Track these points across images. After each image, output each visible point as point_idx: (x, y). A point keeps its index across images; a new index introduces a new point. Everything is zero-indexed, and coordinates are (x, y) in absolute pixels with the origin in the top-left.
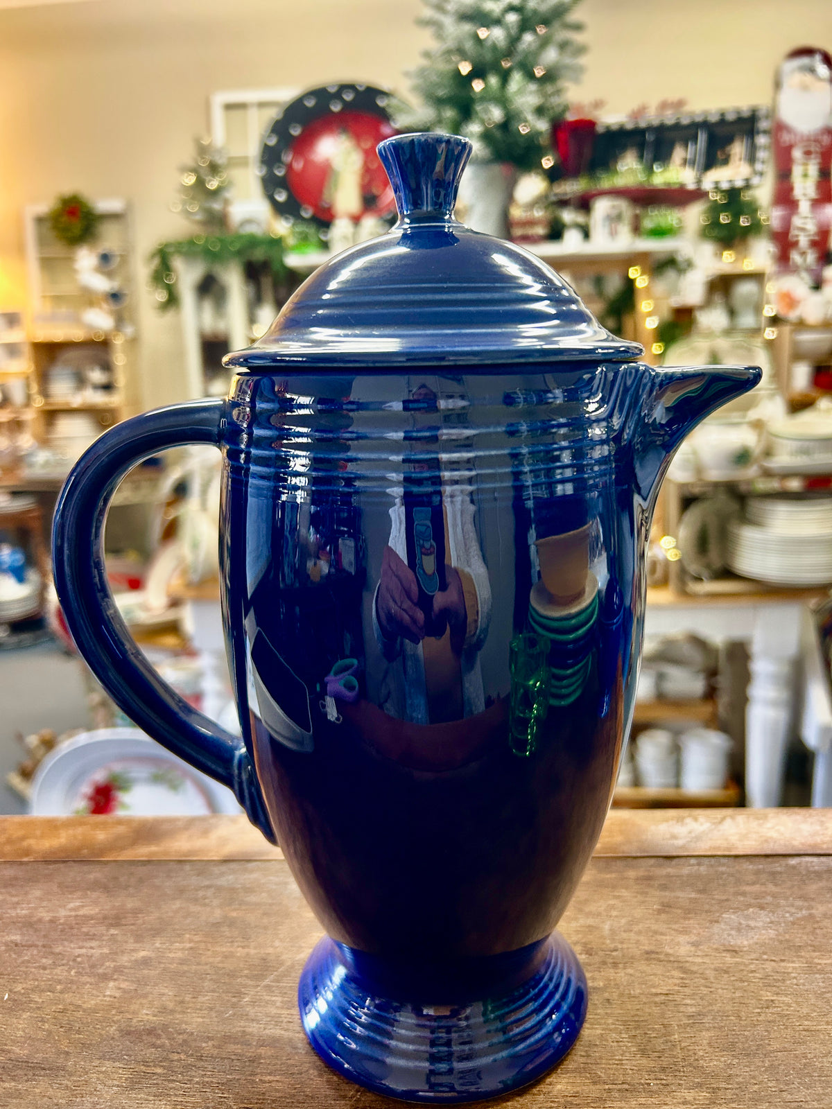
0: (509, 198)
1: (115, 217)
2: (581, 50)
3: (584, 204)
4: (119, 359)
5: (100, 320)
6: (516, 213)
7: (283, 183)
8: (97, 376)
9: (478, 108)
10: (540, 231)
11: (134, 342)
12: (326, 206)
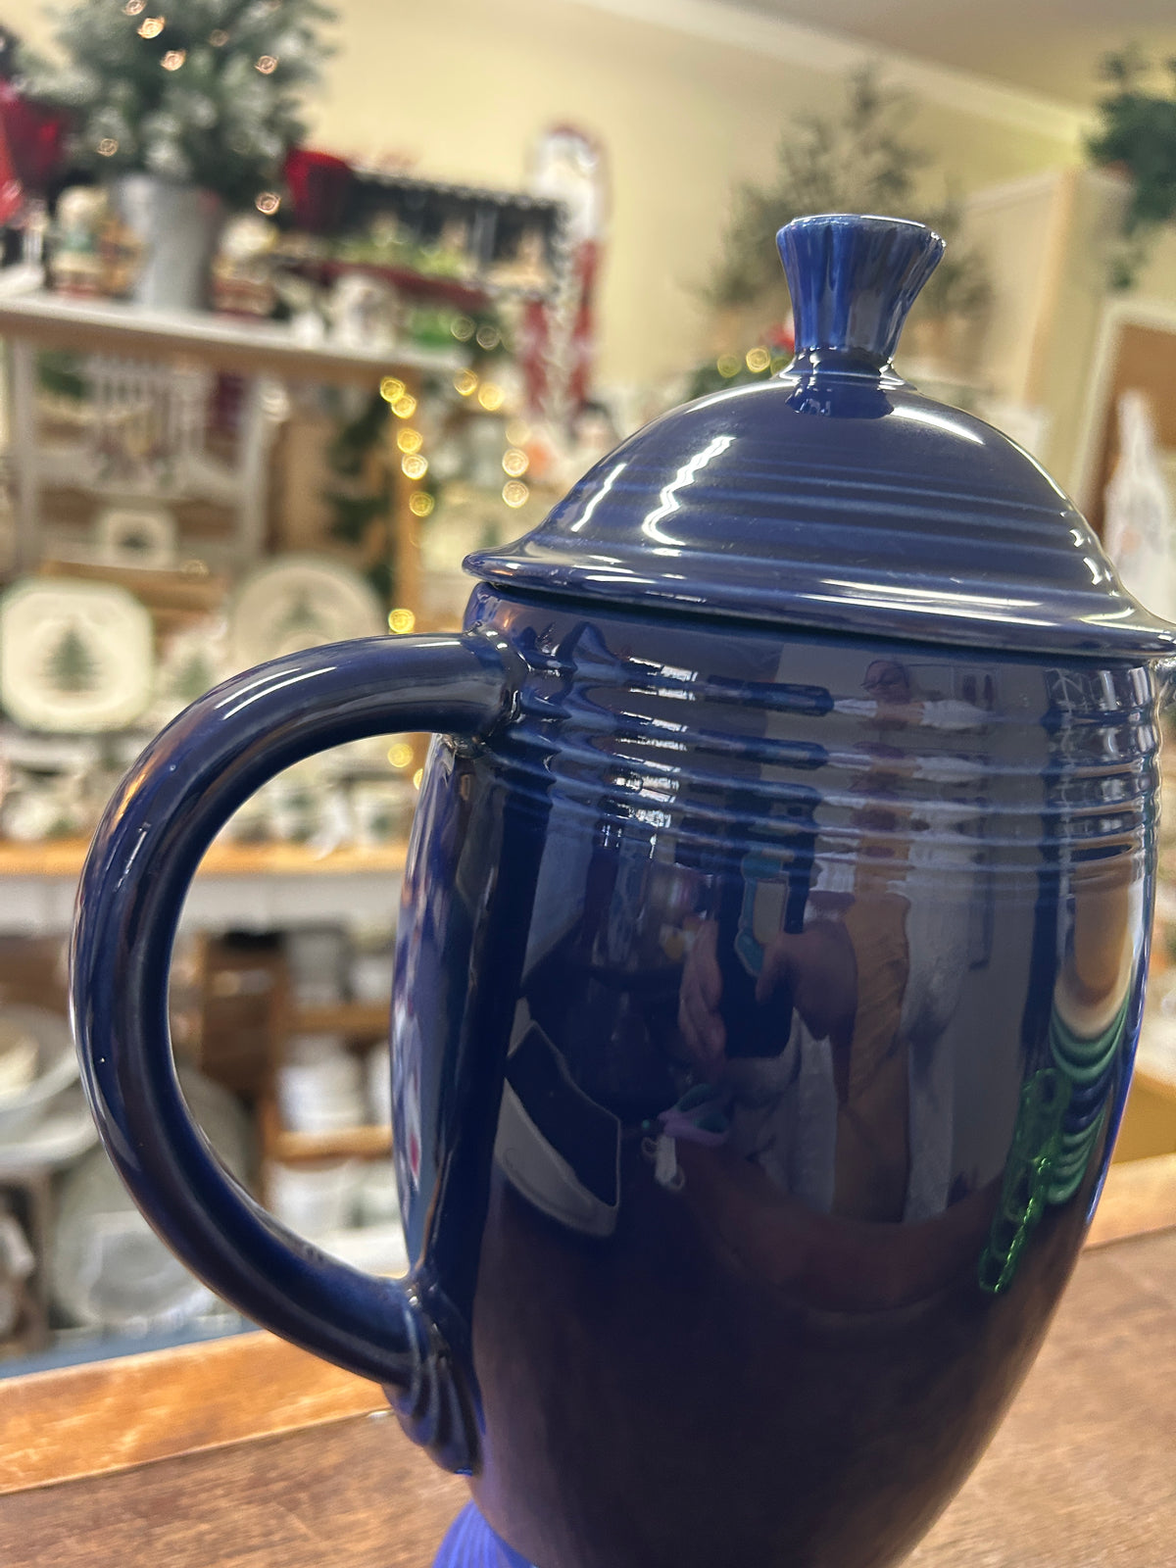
0: (212, 250)
2: (329, 52)
3: (324, 279)
6: (226, 273)
9: (174, 95)
10: (258, 307)
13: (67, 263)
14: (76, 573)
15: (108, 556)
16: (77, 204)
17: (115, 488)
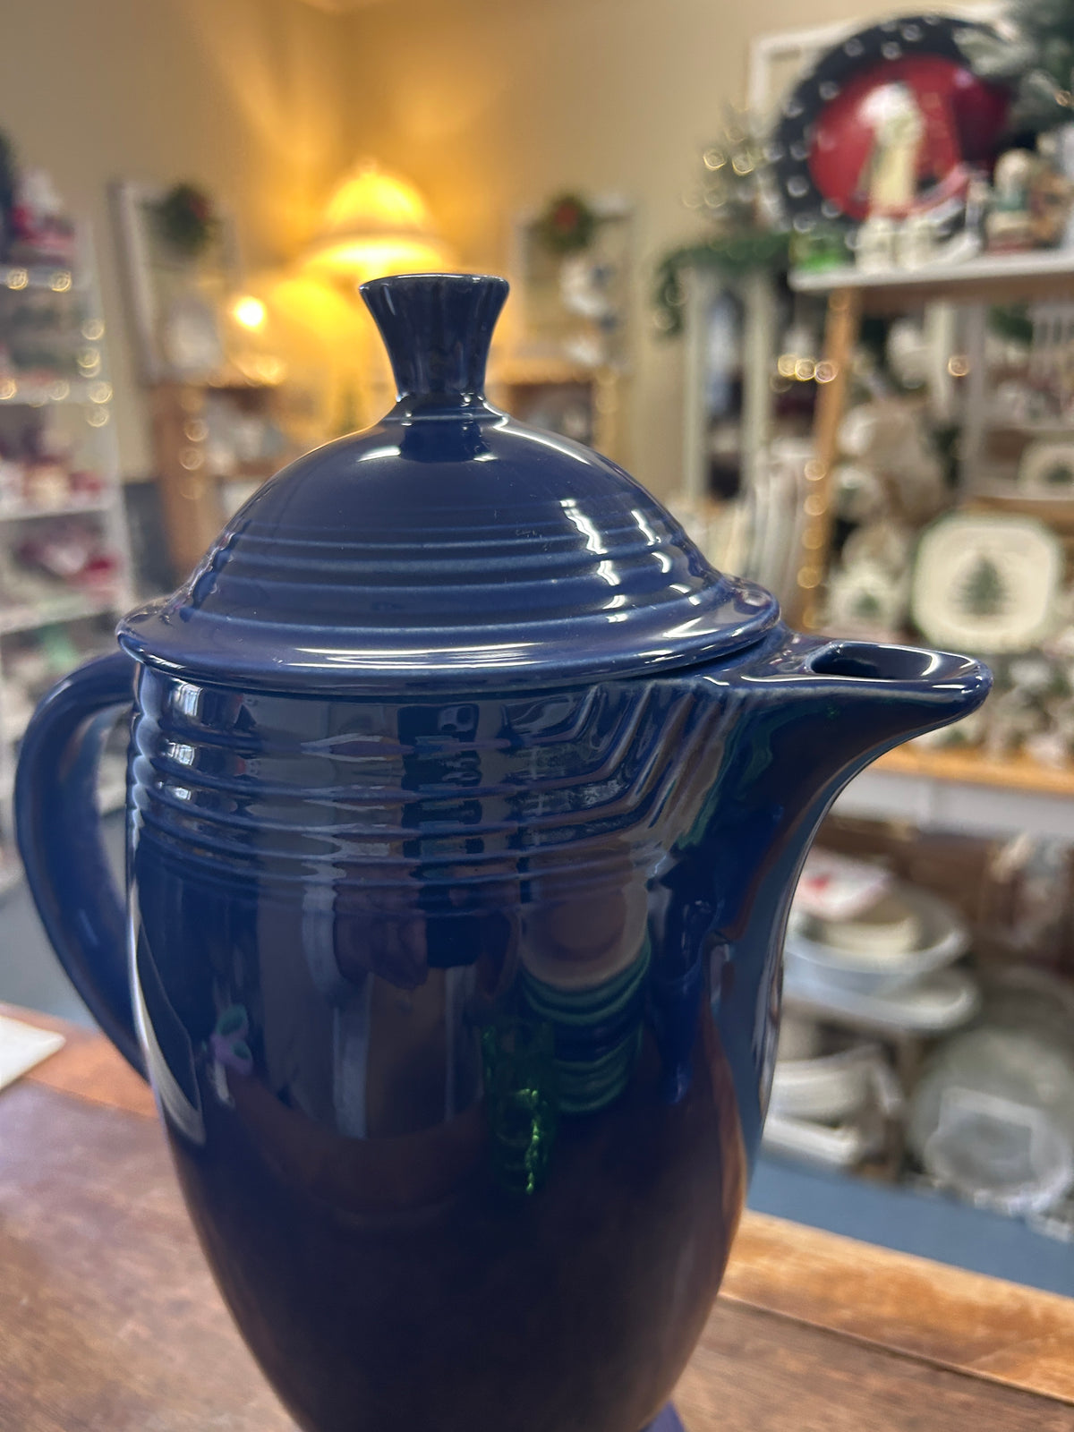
1: (617, 219)
4: (607, 402)
5: (585, 352)
7: (802, 170)
8: (576, 425)
11: (625, 383)
12: (861, 198)
13: (1002, 222)
14: (1000, 508)
15: (1032, 490)
16: (1013, 165)
17: (1047, 425)
